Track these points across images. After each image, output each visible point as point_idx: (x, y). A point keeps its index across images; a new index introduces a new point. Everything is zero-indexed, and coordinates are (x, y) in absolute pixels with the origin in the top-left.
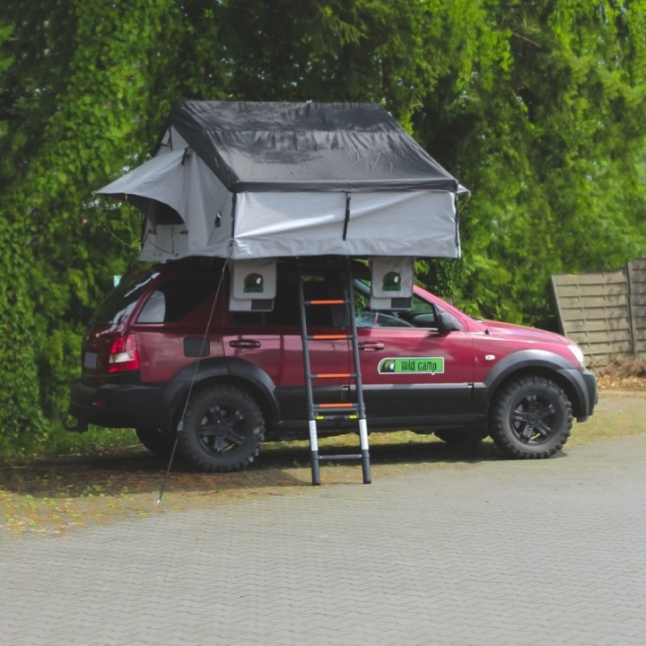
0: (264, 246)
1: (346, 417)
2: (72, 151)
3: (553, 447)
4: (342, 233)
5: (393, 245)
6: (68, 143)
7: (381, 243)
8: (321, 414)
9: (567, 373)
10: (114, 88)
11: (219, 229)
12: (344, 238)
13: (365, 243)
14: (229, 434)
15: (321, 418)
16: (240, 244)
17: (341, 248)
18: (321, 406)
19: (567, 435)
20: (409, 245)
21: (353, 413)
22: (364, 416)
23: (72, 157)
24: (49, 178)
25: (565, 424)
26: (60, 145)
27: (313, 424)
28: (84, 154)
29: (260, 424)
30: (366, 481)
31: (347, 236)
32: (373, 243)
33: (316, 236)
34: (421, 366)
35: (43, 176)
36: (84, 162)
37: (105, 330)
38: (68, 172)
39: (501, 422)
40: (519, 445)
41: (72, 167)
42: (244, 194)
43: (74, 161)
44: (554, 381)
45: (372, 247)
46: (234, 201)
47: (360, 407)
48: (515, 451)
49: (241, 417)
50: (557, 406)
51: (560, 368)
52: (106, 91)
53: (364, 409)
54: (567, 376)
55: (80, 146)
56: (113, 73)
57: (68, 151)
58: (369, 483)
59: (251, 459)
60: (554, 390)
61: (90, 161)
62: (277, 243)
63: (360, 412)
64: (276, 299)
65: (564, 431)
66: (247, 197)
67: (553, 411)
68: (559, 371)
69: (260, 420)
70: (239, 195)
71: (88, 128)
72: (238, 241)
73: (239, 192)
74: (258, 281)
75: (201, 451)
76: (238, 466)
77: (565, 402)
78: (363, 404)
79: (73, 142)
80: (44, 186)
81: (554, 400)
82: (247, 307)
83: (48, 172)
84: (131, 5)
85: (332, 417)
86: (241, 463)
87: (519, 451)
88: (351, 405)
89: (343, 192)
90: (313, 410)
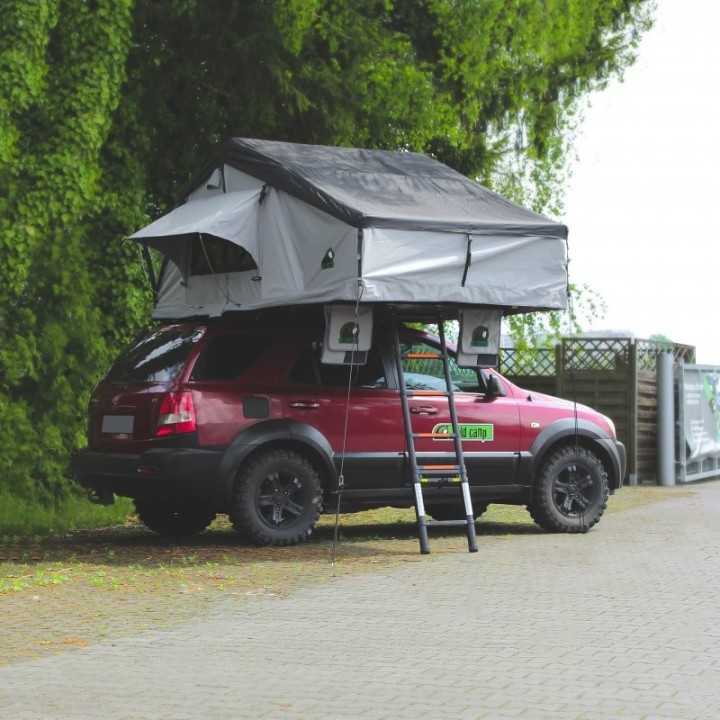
0: (389, 289)
1: (450, 480)
2: (41, 202)
3: (592, 520)
4: (461, 279)
5: (508, 294)
6: (37, 194)
7: (497, 292)
8: (425, 476)
9: (605, 443)
10: (87, 137)
11: (329, 270)
12: (463, 284)
13: (482, 291)
14: (287, 504)
15: (426, 480)
16: (367, 284)
17: (459, 294)
18: (425, 467)
19: (604, 507)
20: (523, 294)
21: (454, 476)
22: (467, 479)
23: (41, 209)
24: (17, 231)
25: (602, 496)
26: (28, 195)
27: (418, 487)
28: (54, 206)
29: (318, 493)
30: (472, 550)
31: (466, 282)
32: (490, 291)
33: (438, 280)
34: (472, 432)
35: (9, 228)
36: (55, 216)
37: (143, 389)
38: (37, 226)
39: (544, 493)
40: (561, 518)
41: (40, 221)
42: (370, 230)
43: (41, 215)
44: (593, 452)
45: (488, 295)
46: (360, 238)
47: (461, 469)
48: (557, 524)
49: (299, 486)
50: (595, 477)
51: (599, 437)
52: (77, 139)
53: (465, 471)
54: (605, 446)
55: (52, 198)
56: (86, 120)
57: (37, 203)
58: (476, 551)
59: (310, 532)
60: (592, 460)
61: (60, 214)
62: (401, 286)
63: (462, 474)
64: (370, 351)
65: (601, 503)
66: (373, 233)
67: (591, 482)
68: (598, 441)
69: (318, 488)
70: (365, 231)
71: (59, 179)
72: (366, 281)
73: (366, 227)
74: (354, 331)
75: (260, 522)
76: (296, 540)
77: (602, 473)
78: (464, 467)
79: (44, 193)
80: (12, 240)
81: (592, 471)
82: (339, 359)
83: (15, 226)
84: (100, 49)
85: (436, 480)
86: (300, 536)
87: (561, 524)
88: (453, 467)
89: (464, 233)
90: (418, 472)
